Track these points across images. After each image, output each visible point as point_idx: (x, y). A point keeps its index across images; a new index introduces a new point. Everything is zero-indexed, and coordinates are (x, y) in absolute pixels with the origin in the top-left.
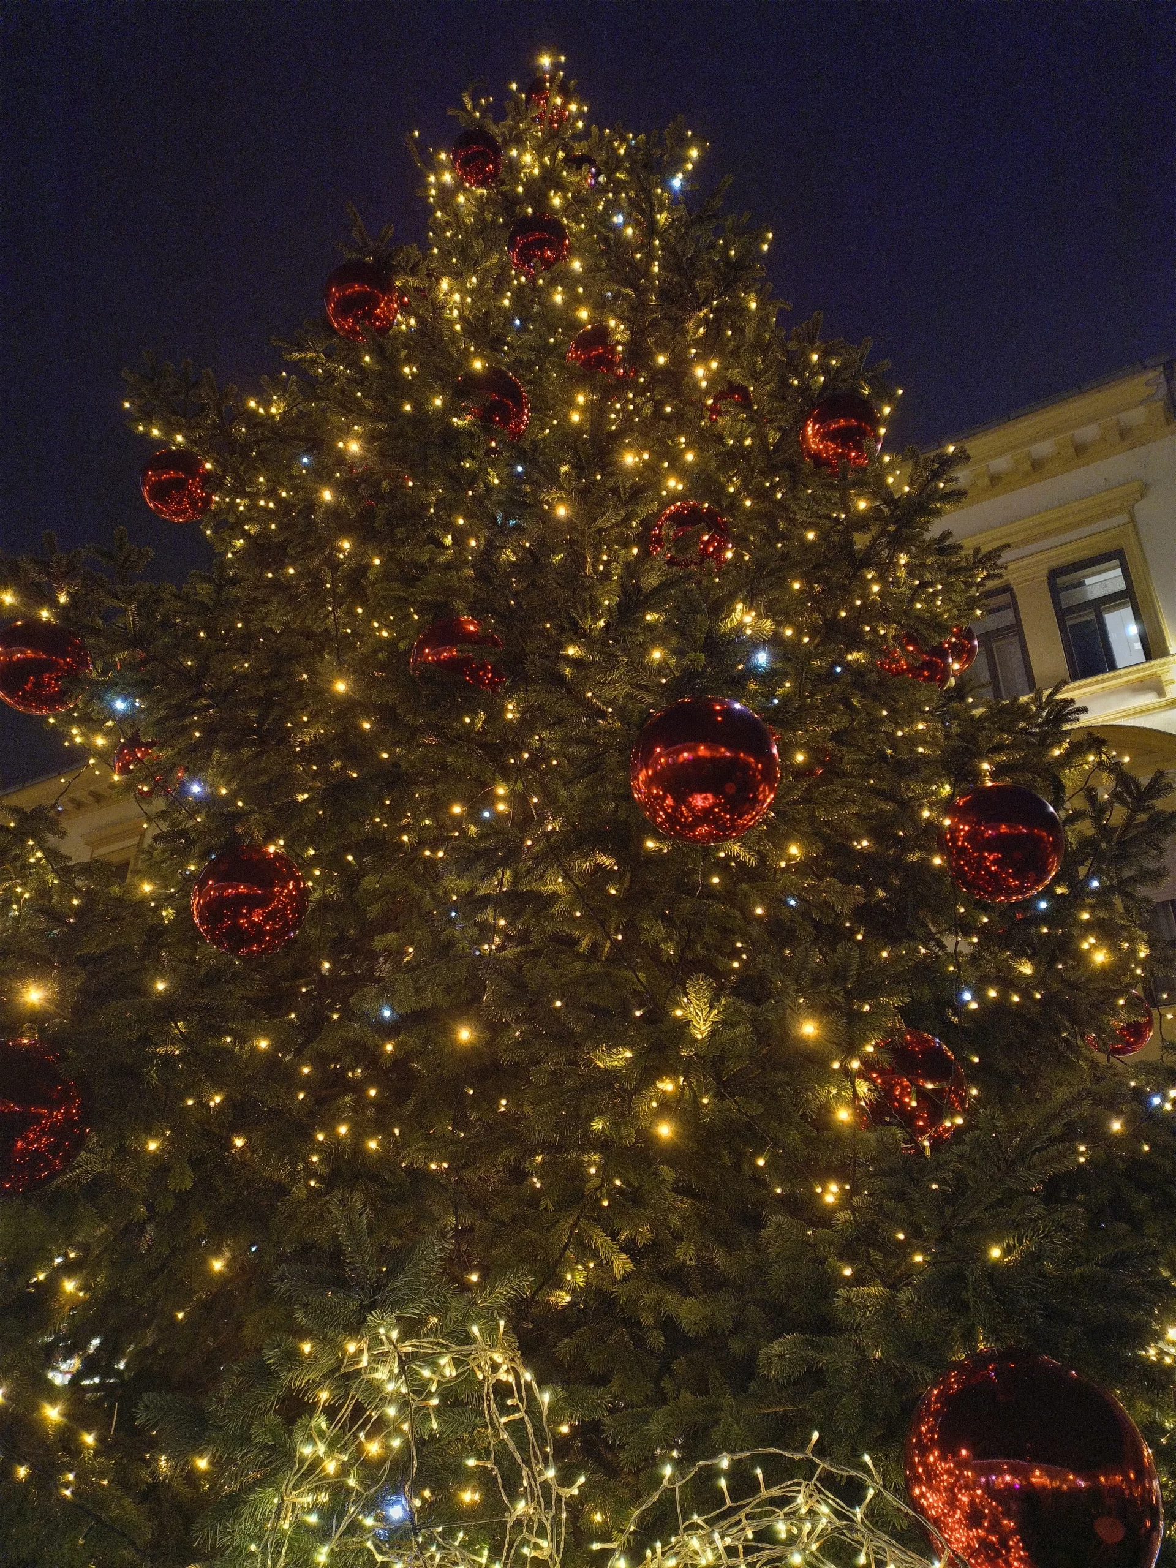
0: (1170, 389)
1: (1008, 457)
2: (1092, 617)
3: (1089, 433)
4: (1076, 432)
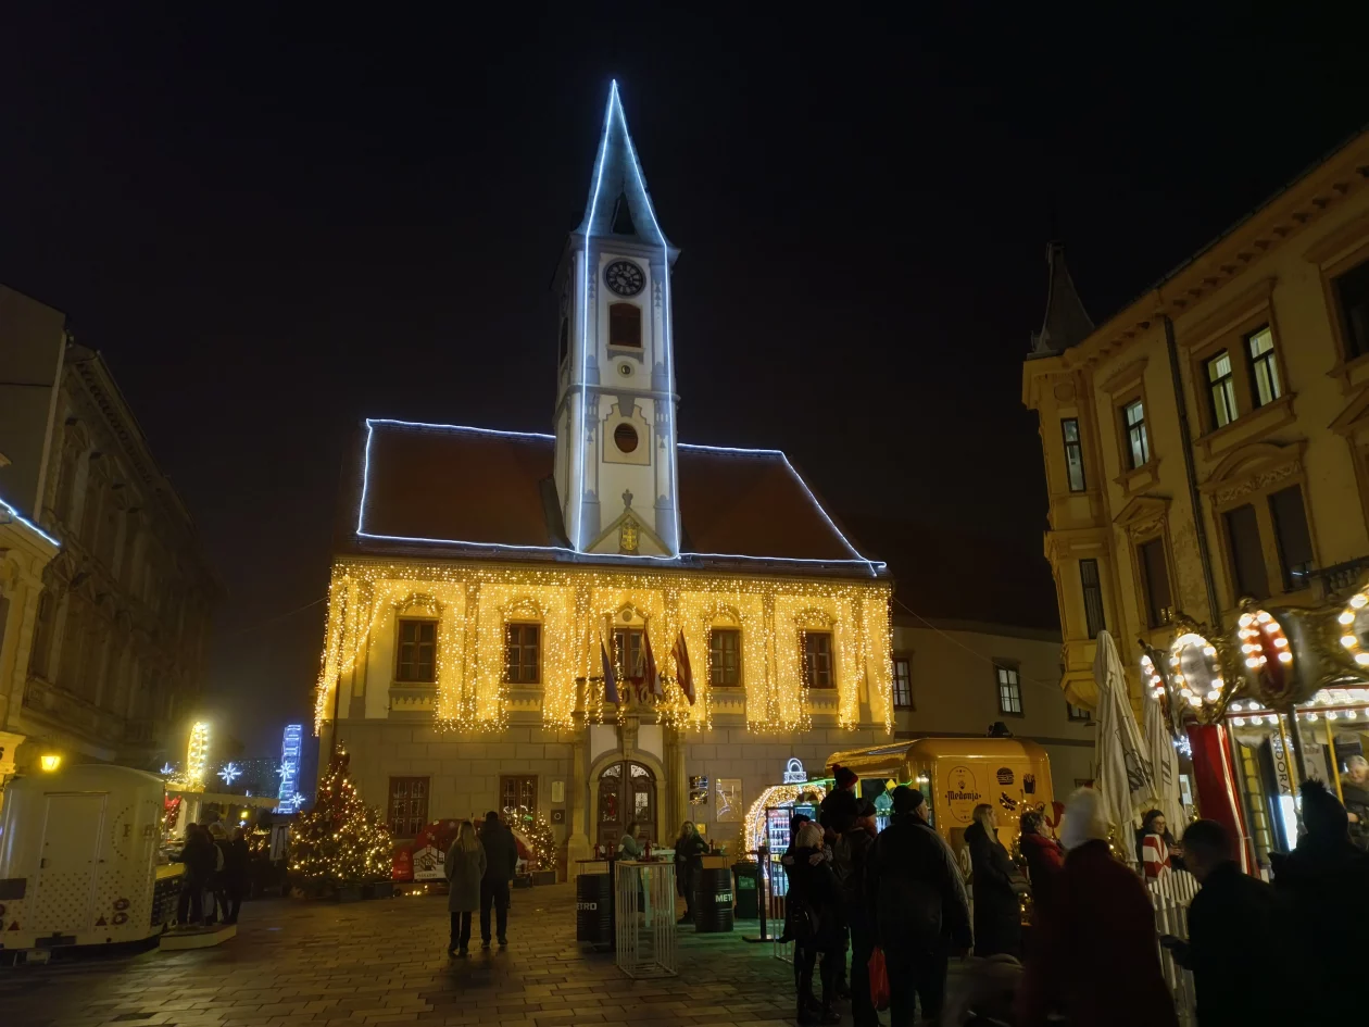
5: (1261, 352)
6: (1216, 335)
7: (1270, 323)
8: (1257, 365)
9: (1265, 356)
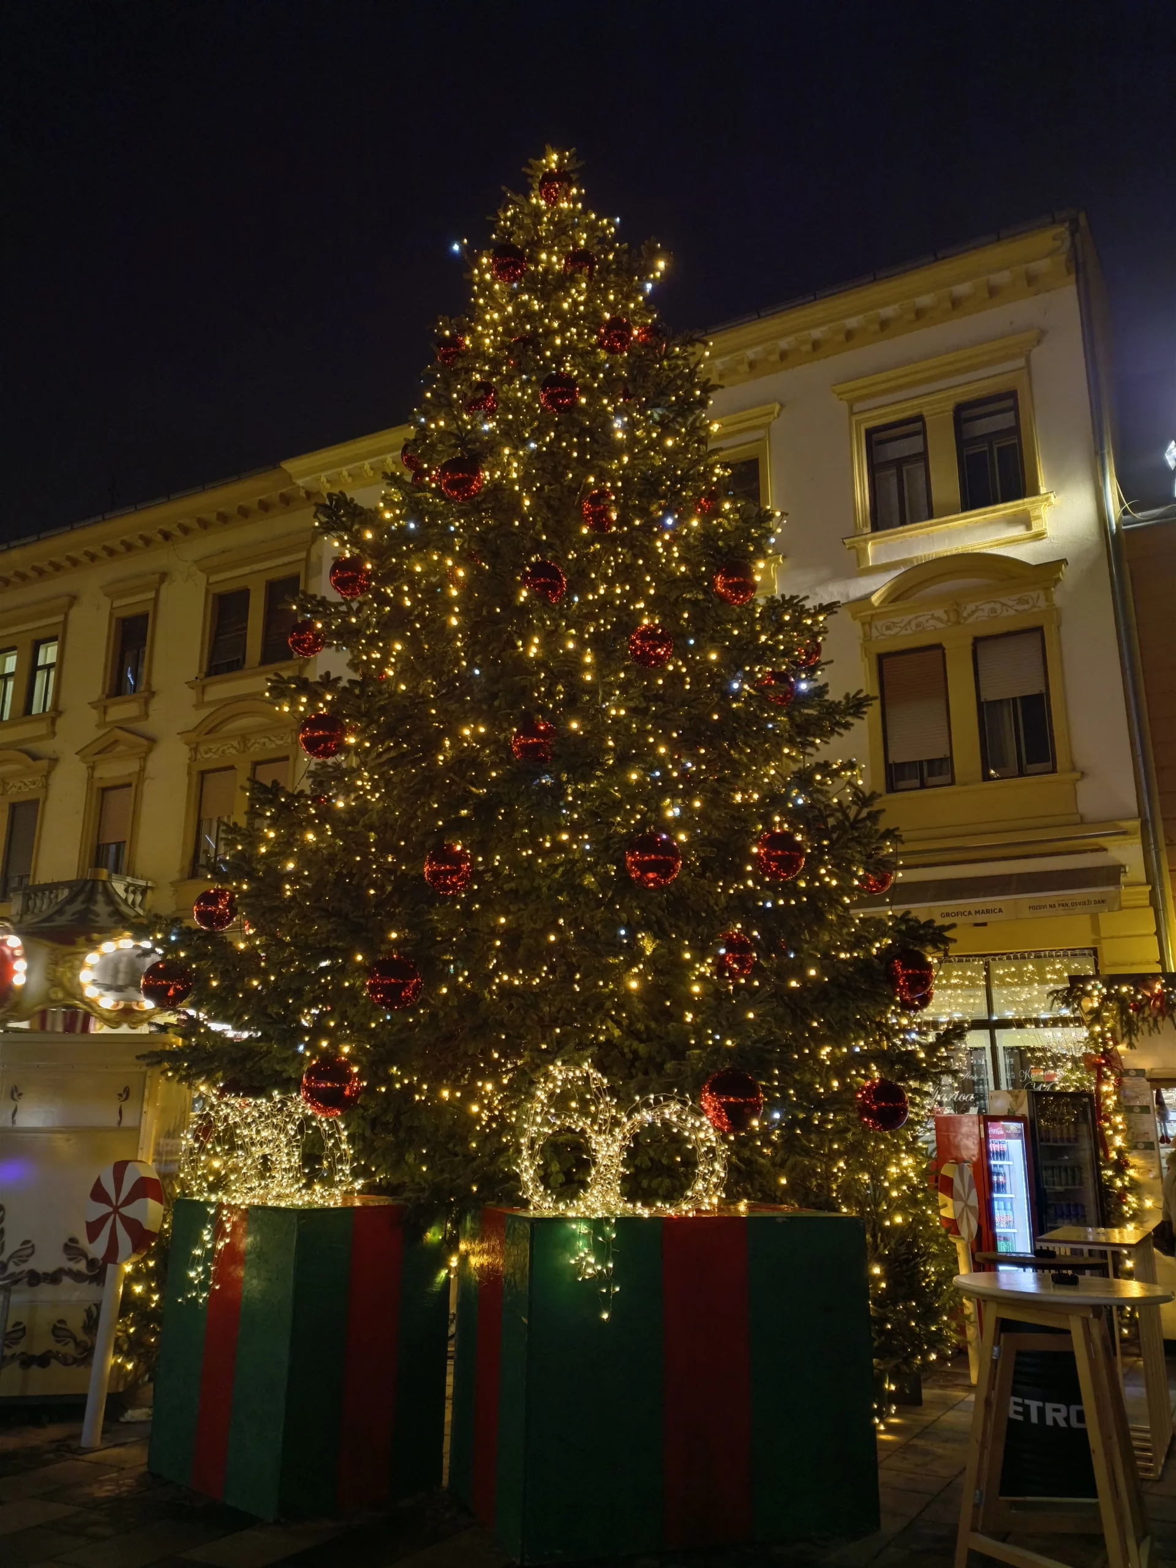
0: (1073, 244)
1: (932, 295)
2: (986, 448)
3: (1002, 278)
4: (992, 277)
5: (48, 662)
6: (13, 630)
7: (60, 638)
8: (39, 673)
9: (48, 667)
